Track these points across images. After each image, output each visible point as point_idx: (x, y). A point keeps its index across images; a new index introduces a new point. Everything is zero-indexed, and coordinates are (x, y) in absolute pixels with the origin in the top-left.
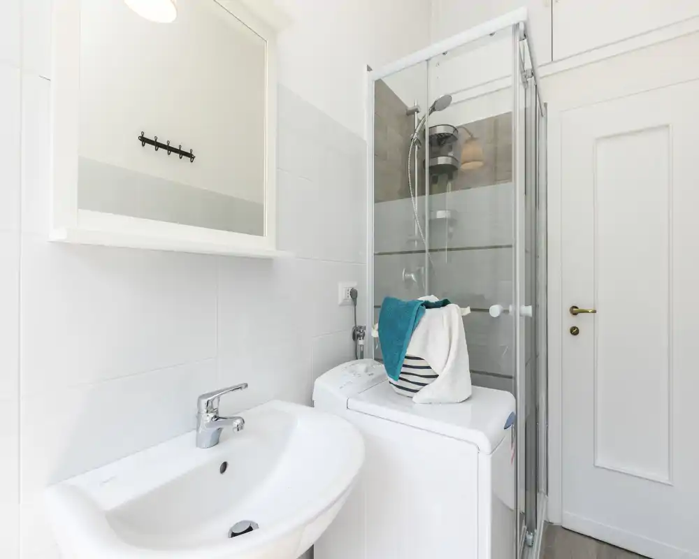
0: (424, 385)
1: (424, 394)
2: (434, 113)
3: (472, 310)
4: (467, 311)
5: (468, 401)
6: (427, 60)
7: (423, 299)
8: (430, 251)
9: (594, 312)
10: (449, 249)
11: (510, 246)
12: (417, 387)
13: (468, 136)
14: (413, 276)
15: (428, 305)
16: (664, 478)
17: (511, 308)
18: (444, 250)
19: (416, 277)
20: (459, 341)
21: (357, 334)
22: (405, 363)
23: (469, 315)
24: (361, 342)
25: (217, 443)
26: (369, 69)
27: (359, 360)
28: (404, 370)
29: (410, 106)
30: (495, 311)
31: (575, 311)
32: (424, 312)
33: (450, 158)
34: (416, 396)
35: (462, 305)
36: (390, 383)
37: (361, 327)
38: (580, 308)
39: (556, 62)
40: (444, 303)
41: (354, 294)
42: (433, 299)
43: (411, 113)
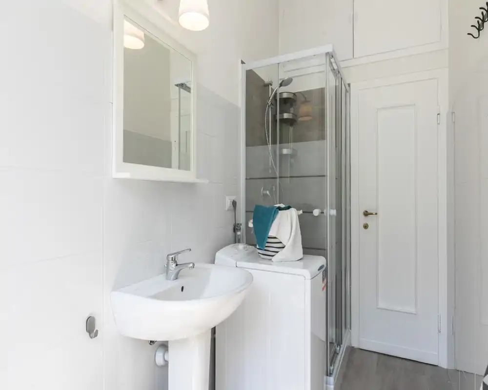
0: (277, 252)
1: (278, 257)
2: (282, 87)
3: (303, 212)
4: (301, 212)
5: (301, 260)
6: (278, 64)
7: (277, 205)
8: (280, 177)
9: (376, 214)
10: (291, 177)
11: (324, 176)
12: (273, 254)
13: (303, 99)
14: (268, 192)
15: (280, 209)
16: (413, 310)
17: (325, 211)
18: (287, 177)
19: (270, 193)
20: (296, 228)
21: (236, 228)
22: (267, 241)
23: (301, 214)
24: (239, 233)
25: (177, 279)
26: (243, 63)
27: (237, 244)
28: (267, 245)
29: (266, 81)
30: (316, 212)
31: (366, 214)
32: (278, 212)
33: (291, 114)
34: (273, 259)
35: (298, 209)
36: (259, 253)
37: (238, 224)
38: (369, 212)
39: (355, 58)
40: (288, 208)
41: (234, 204)
42: (282, 206)
43: (267, 85)
